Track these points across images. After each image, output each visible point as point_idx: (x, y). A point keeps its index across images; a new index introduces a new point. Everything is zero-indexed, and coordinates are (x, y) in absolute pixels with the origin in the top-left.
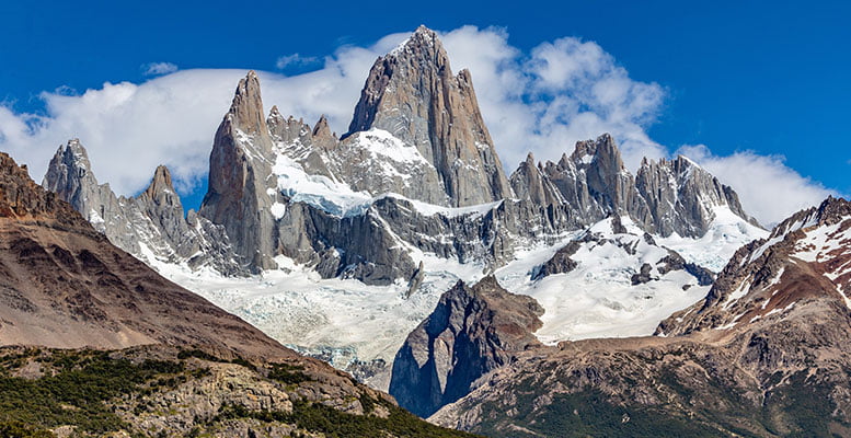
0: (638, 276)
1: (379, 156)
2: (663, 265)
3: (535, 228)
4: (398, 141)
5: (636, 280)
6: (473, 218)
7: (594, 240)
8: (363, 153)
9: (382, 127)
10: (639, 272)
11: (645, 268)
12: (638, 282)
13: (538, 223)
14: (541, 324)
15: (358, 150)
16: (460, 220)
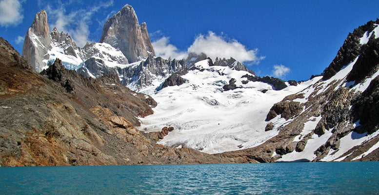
0: (228, 85)
1: (104, 53)
2: (245, 79)
3: (165, 71)
4: (113, 49)
5: (226, 88)
6: (133, 67)
7: (197, 69)
8: (96, 51)
9: (108, 43)
10: (228, 84)
11: (232, 81)
12: (228, 89)
13: (167, 69)
14: (152, 113)
15: (94, 49)
16: (127, 69)
